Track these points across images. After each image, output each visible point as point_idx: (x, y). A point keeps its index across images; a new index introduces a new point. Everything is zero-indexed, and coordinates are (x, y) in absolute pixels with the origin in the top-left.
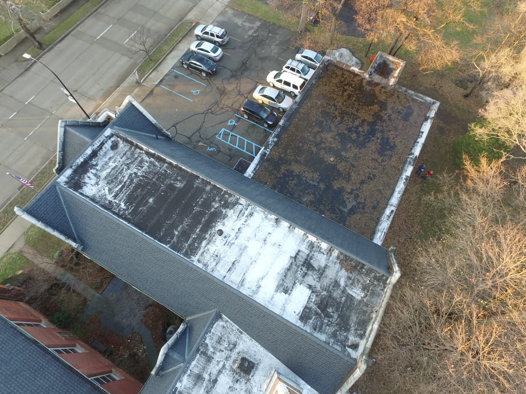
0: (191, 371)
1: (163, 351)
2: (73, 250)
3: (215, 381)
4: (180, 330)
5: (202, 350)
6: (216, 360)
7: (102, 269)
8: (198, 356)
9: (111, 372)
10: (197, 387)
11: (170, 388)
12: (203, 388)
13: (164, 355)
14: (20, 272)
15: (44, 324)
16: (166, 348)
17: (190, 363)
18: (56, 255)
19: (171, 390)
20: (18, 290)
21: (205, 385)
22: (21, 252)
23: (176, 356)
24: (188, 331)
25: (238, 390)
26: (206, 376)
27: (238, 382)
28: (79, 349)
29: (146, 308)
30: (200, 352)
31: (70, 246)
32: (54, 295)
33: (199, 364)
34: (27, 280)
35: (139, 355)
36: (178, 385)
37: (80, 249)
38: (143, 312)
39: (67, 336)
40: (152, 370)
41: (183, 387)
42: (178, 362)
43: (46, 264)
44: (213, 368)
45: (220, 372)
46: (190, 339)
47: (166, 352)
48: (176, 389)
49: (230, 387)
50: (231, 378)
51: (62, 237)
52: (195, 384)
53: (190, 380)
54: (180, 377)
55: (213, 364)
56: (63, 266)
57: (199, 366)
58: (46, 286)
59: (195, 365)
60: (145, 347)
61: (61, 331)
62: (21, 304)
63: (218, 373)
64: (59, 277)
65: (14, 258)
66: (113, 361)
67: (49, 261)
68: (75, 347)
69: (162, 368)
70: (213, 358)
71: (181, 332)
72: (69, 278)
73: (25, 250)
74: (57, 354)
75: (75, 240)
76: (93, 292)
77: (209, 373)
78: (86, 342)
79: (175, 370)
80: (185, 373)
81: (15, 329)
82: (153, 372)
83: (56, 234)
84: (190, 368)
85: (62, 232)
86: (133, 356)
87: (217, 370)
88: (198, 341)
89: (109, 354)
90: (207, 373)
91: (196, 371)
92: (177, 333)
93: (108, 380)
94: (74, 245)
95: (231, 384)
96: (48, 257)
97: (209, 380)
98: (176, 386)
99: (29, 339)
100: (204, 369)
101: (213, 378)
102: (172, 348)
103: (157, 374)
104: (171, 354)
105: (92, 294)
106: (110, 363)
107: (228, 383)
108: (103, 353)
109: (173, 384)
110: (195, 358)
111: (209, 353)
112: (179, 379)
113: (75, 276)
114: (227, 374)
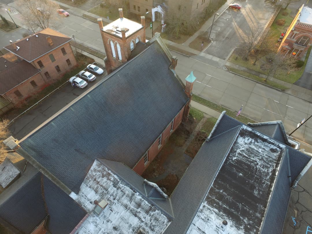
0: (143, 200)
1: (155, 185)
2: (206, 137)
3: (136, 215)
4: (164, 194)
5: (153, 207)
6: (146, 217)
7: (197, 152)
8: (150, 205)
9: (148, 161)
10: (135, 204)
11: (137, 189)
12: (134, 208)
13: (152, 185)
14: (195, 119)
15: (172, 131)
16: (156, 186)
17: (147, 200)
18: (204, 131)
19: (136, 190)
20: (187, 119)
21: (135, 209)
22: (204, 118)
23: (151, 192)
24: (163, 199)
25: (129, 231)
26: (139, 210)
27: (132, 231)
28: (160, 146)
29: (176, 175)
30: (151, 206)
31: (208, 136)
32: (184, 133)
33: (146, 206)
34: (191, 122)
35: (154, 173)
36: (138, 193)
37: (207, 140)
38: (175, 174)
39: (166, 140)
40: (146, 179)
41: (136, 196)
42: (148, 193)
43: (199, 127)
44: (142, 215)
45: (140, 219)
46: (159, 200)
47: (154, 186)
48: (136, 193)
49: (131, 225)
50: (135, 226)
51: (212, 132)
52: (136, 203)
53: (139, 200)
54: (141, 194)
55: (145, 214)
56: (198, 134)
57: (145, 206)
58: (188, 129)
59: (146, 204)
60: (157, 176)
61: (168, 138)
62: (181, 121)
63: (140, 218)
64: (193, 133)
65: (201, 115)
66: (153, 161)
67: (200, 128)
68: (161, 144)
69: (147, 185)
70: (148, 215)
71: (163, 195)
72: (192, 137)
73: (205, 118)
74: (159, 137)
75: (211, 137)
76: (185, 149)
77: (140, 211)
78: (162, 149)
79: (145, 192)
80: (143, 197)
81: (171, 121)
82: (145, 180)
83: (214, 128)
84: (144, 200)
85: (215, 131)
86: (154, 171)
87: (141, 217)
88: (157, 205)
89: (156, 159)
90: (141, 210)
91: (143, 204)
92: (163, 192)
93: (145, 160)
94: (209, 137)
95: (133, 226)
96: (202, 128)
97: (137, 212)
98: (137, 193)
99: (166, 126)
100: (143, 209)
101: (138, 214)
102: (156, 190)
103: (144, 182)
104: (153, 189)
105: (185, 148)
106: (152, 160)
107: (134, 224)
108: (157, 157)
109: (139, 191)
110: (149, 203)
111: (150, 212)
112: (140, 194)
113: (193, 140)
114: (138, 224)
